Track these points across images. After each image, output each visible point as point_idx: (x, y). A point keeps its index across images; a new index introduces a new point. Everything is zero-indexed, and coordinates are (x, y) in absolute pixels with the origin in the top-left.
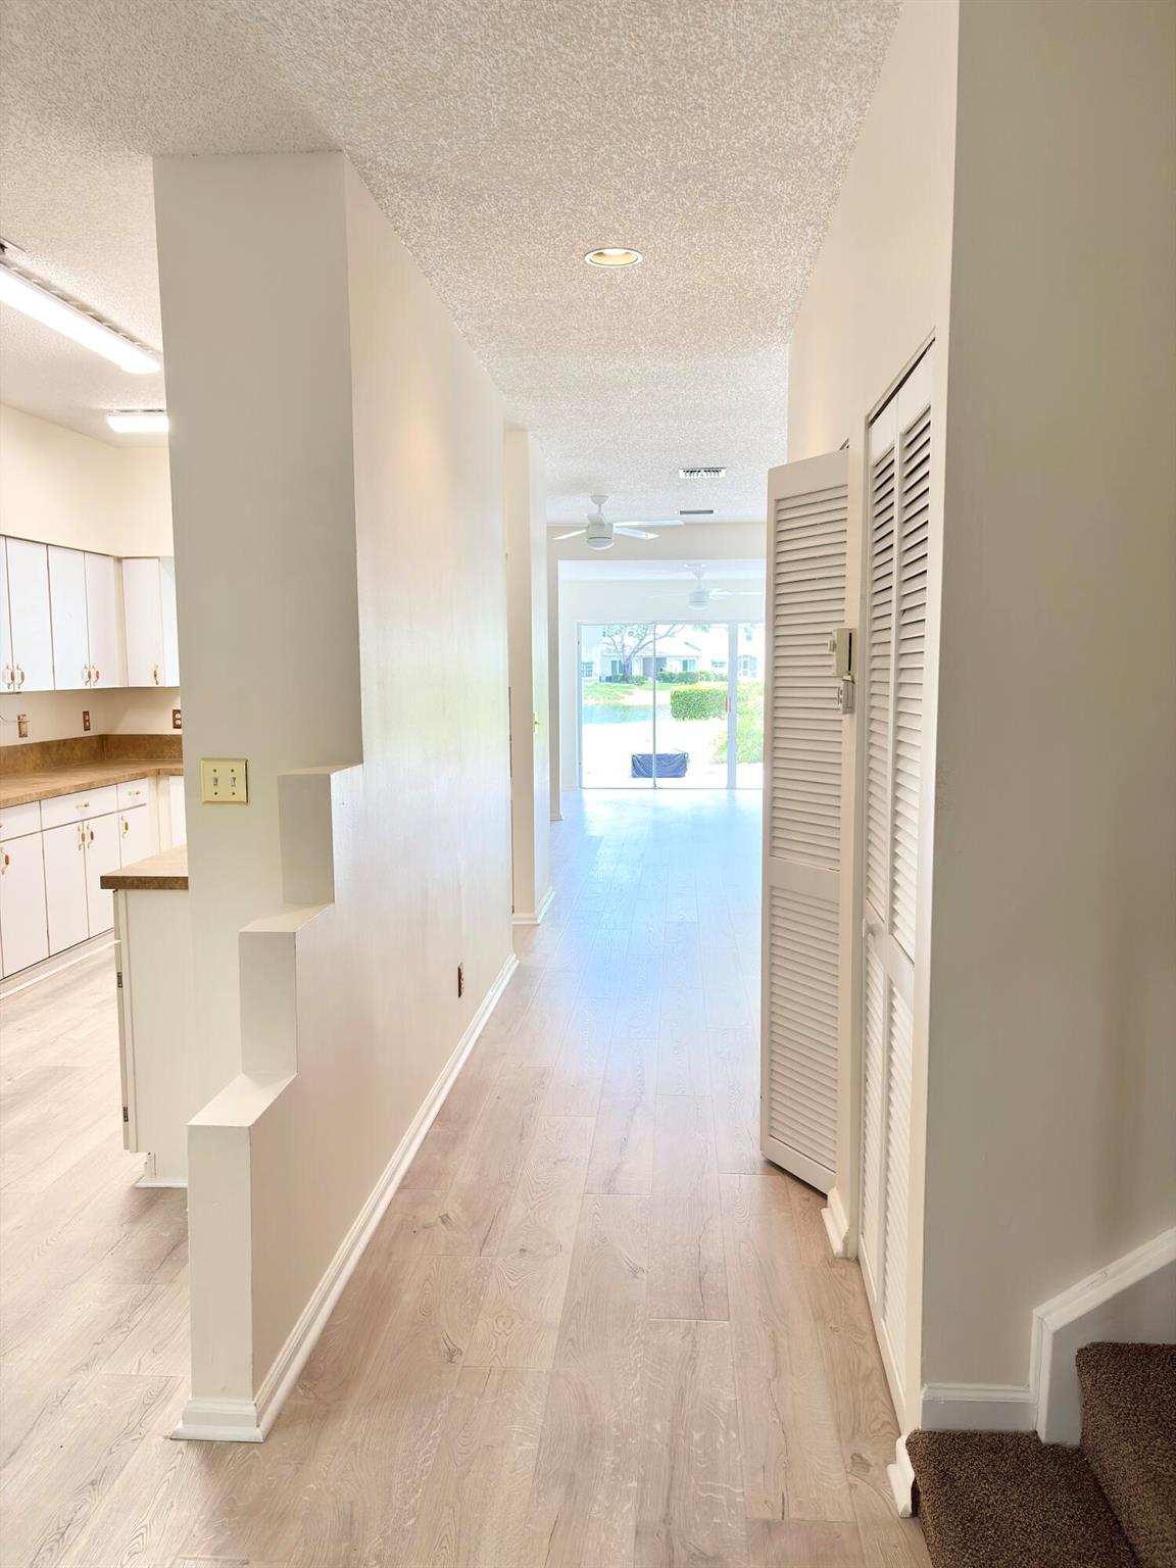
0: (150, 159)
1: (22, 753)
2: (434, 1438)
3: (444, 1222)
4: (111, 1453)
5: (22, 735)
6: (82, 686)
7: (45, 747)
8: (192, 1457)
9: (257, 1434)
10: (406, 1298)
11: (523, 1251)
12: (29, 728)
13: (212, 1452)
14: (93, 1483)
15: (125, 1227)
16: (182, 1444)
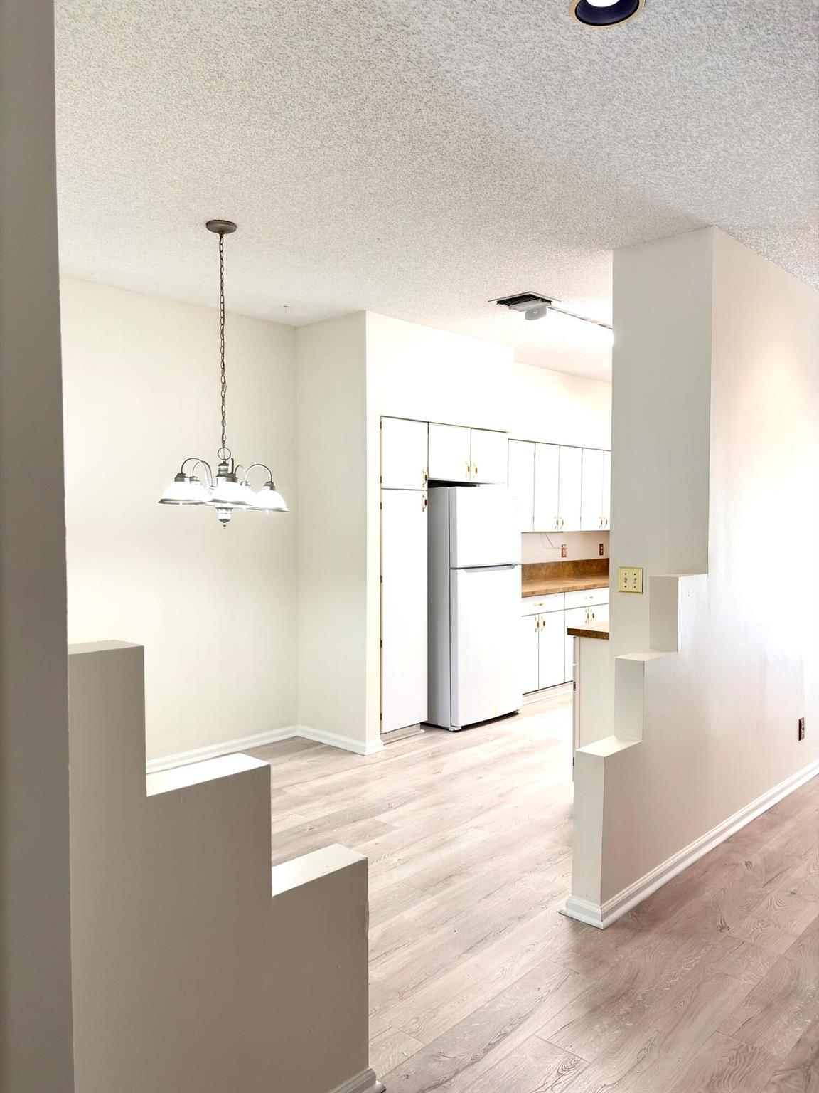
0: (612, 251)
1: (562, 566)
2: (696, 960)
3: (746, 865)
4: (530, 909)
5: (563, 556)
6: (597, 529)
7: (576, 564)
8: (566, 924)
9: (601, 925)
10: (707, 894)
11: (793, 893)
12: (568, 552)
13: (577, 925)
14: (519, 918)
15: (566, 820)
16: (564, 917)
